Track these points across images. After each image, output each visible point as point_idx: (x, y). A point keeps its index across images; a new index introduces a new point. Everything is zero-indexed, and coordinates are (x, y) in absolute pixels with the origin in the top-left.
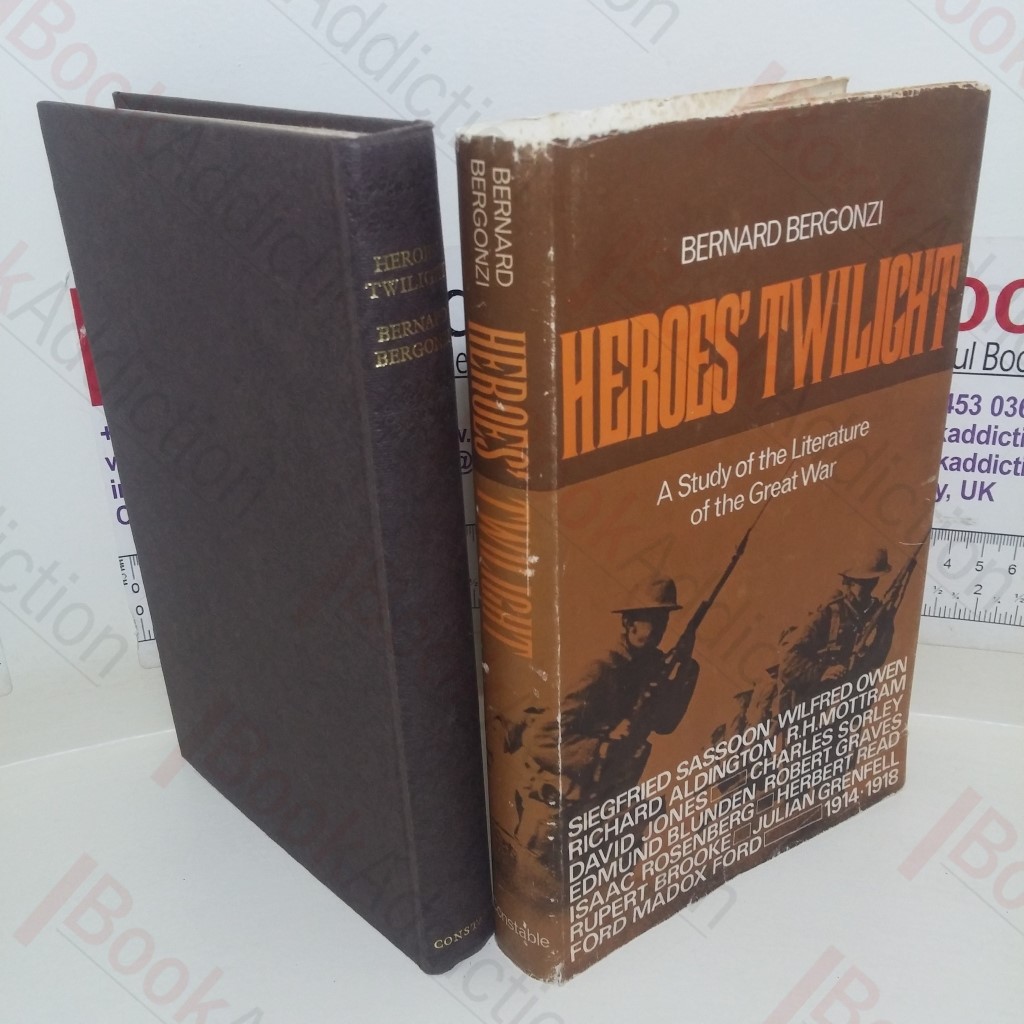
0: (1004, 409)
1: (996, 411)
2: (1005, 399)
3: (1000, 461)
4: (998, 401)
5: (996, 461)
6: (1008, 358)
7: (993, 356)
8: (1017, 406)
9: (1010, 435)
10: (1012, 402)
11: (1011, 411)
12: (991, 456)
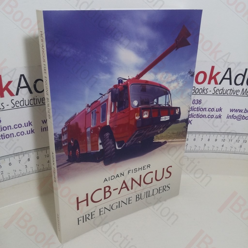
0: (195, 103)
1: (194, 103)
2: (196, 100)
3: (194, 115)
4: (194, 101)
5: (193, 115)
6: (197, 90)
7: (194, 90)
8: (198, 102)
9: (196, 108)
10: (197, 101)
11: (197, 103)
12: (192, 114)
